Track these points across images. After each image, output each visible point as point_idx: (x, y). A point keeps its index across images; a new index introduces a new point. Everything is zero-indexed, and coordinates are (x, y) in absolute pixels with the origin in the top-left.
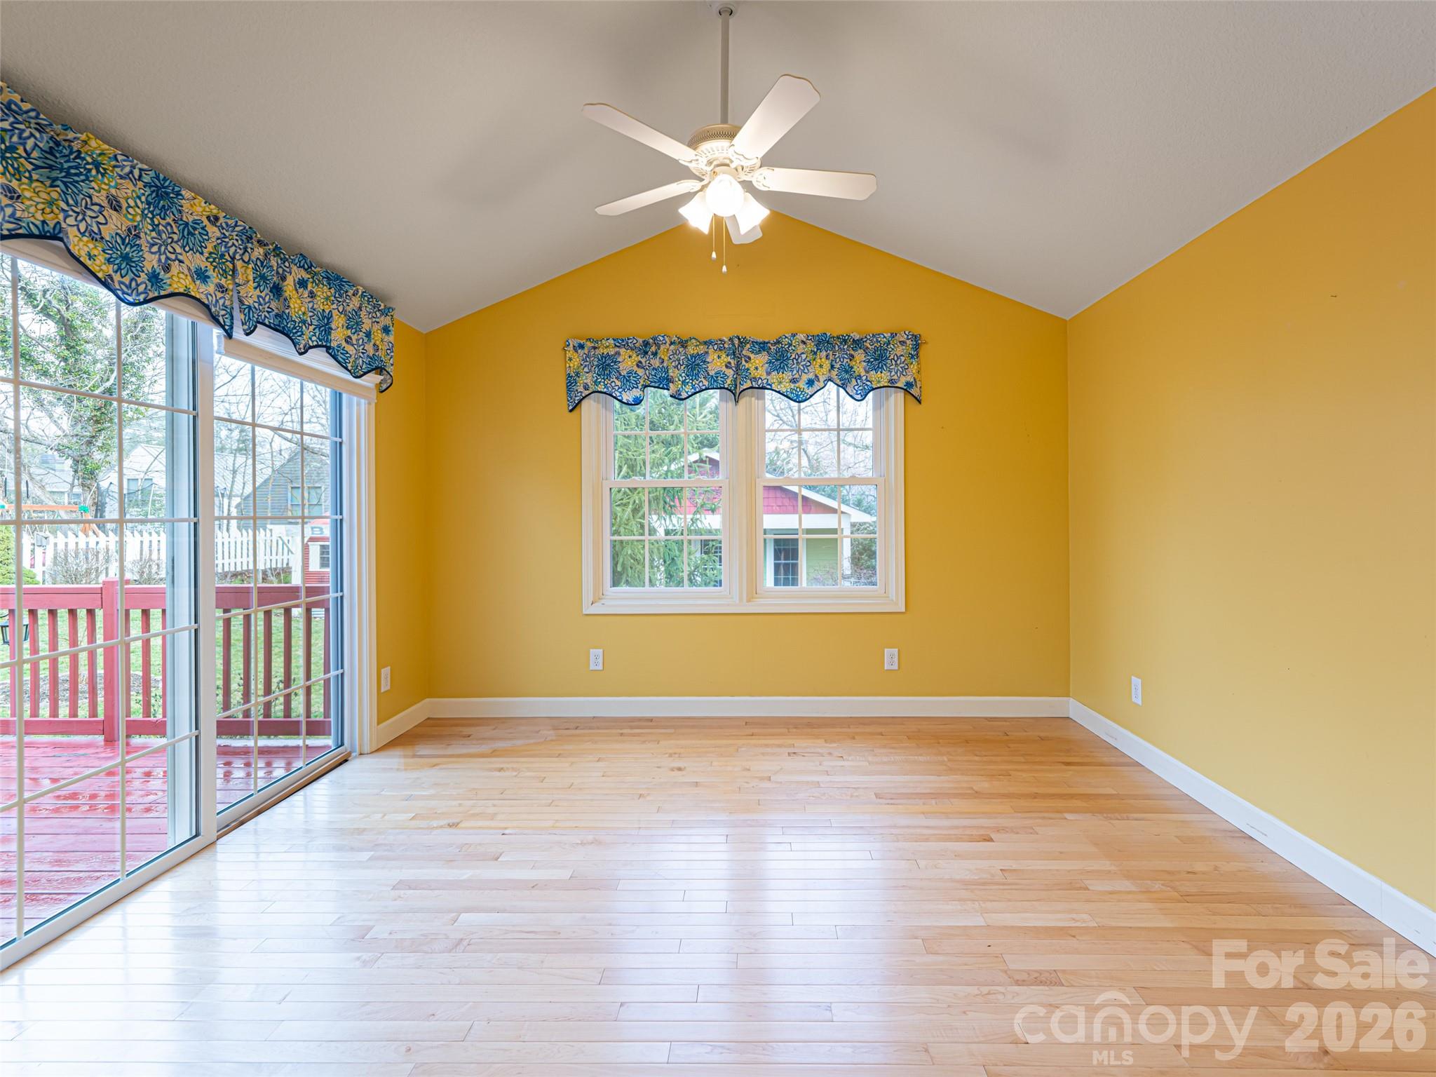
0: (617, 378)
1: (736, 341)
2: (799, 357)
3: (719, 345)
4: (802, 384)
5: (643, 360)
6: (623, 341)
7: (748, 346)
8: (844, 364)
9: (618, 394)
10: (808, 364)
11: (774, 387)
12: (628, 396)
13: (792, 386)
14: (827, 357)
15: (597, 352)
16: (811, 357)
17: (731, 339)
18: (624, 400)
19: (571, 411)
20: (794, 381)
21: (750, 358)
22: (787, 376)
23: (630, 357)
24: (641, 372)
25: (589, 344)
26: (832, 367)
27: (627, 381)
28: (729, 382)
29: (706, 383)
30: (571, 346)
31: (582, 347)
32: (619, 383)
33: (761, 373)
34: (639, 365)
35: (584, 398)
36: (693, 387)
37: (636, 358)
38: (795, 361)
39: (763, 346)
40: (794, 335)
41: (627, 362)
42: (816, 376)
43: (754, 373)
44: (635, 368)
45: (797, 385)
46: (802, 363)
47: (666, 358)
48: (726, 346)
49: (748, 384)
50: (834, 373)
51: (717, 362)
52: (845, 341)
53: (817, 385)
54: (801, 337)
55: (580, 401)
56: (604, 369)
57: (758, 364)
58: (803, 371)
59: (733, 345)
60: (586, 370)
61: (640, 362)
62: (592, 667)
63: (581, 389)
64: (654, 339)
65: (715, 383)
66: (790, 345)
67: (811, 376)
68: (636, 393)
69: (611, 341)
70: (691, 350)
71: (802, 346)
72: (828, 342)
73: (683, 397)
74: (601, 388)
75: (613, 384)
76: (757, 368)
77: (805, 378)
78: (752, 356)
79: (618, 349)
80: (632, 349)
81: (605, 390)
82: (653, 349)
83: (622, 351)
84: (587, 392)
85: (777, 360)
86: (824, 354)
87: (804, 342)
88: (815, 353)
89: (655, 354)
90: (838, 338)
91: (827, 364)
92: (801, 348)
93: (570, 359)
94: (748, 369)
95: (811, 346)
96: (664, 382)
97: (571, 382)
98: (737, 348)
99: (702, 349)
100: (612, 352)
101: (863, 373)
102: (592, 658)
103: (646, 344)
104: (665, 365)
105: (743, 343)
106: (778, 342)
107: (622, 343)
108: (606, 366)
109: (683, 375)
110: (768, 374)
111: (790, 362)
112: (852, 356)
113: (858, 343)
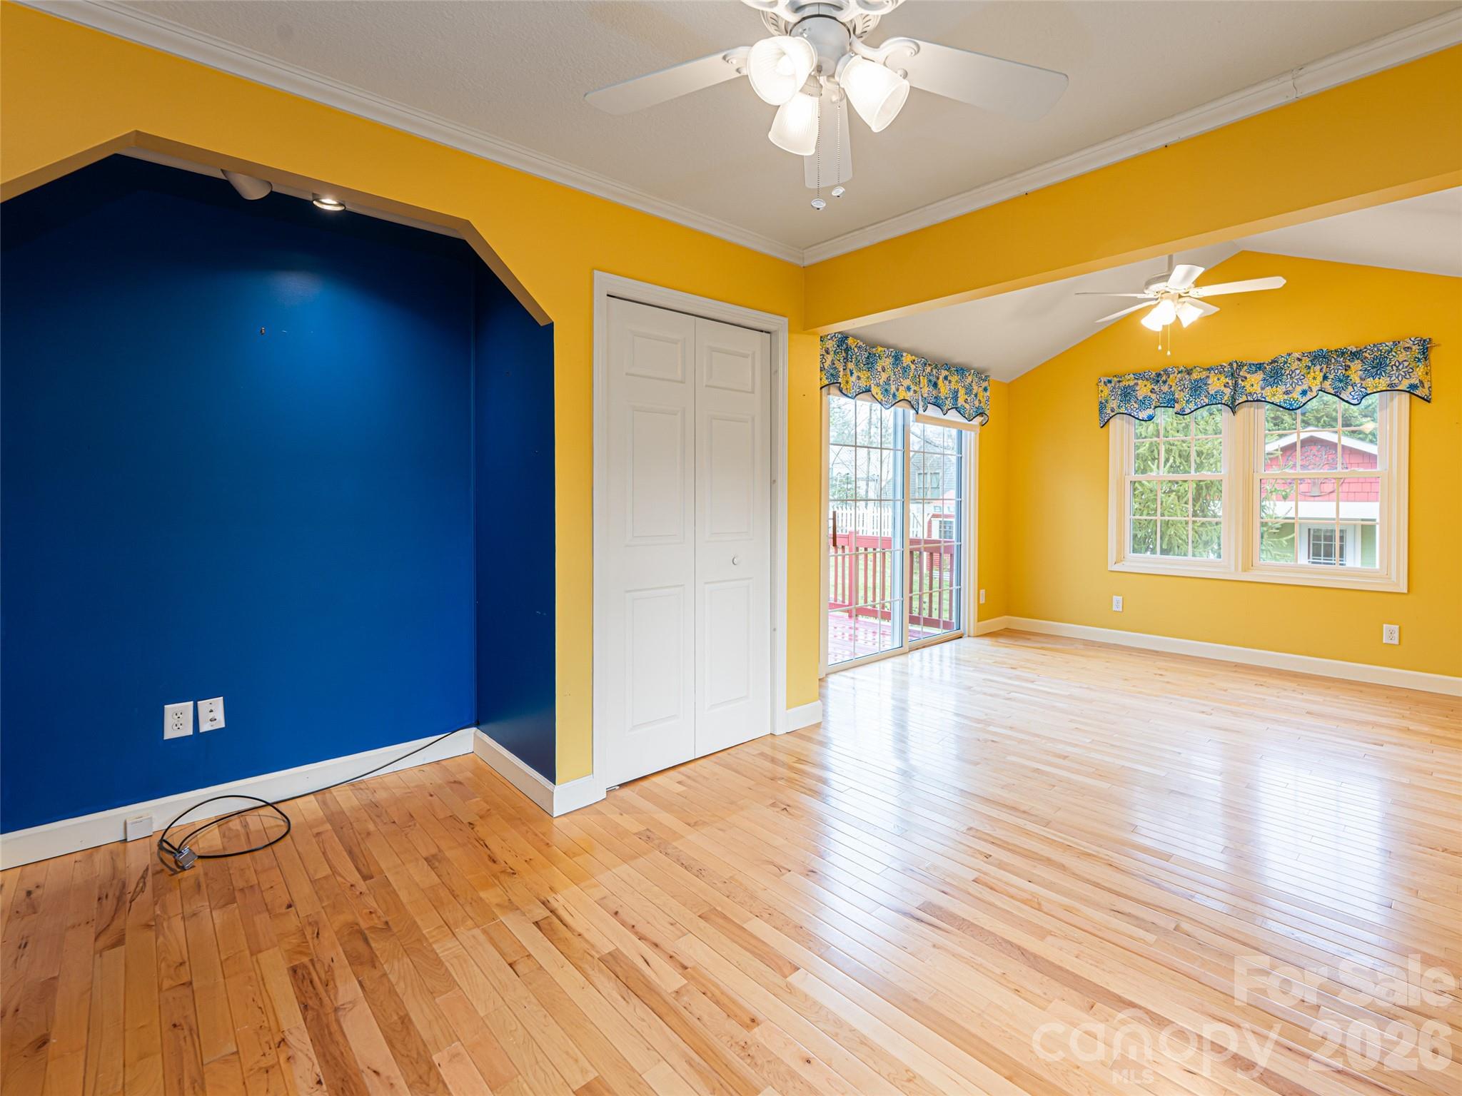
0: (1135, 402)
1: (1235, 365)
2: (1293, 372)
3: (1220, 370)
4: (1296, 395)
5: (1155, 388)
6: (1140, 374)
7: (1246, 368)
8: (1338, 375)
9: (1136, 414)
10: (1302, 377)
11: (1268, 399)
12: (1143, 415)
13: (1286, 397)
14: (1321, 370)
15: (1121, 384)
16: (1305, 371)
17: (1231, 364)
18: (1140, 418)
19: (1102, 427)
20: (1287, 393)
21: (1246, 378)
22: (1282, 388)
23: (1145, 386)
24: (1153, 396)
25: (1116, 379)
26: (1325, 378)
27: (1143, 403)
28: (1226, 398)
29: (1207, 401)
30: (1103, 382)
31: (1110, 382)
32: (1136, 406)
33: (1257, 388)
34: (1152, 391)
35: (1111, 418)
36: (1196, 404)
37: (1150, 387)
38: (1289, 376)
39: (1260, 367)
40: (1289, 355)
41: (1143, 390)
42: (1310, 388)
43: (1249, 389)
44: (1149, 394)
45: (1290, 396)
46: (1296, 378)
47: (1174, 384)
48: (1226, 369)
49: (1244, 398)
50: (1327, 385)
51: (1217, 384)
52: (1343, 353)
53: (1310, 395)
54: (1297, 355)
55: (1108, 420)
56: (1125, 396)
57: (1254, 382)
58: (1297, 384)
59: (1232, 368)
60: (1113, 398)
61: (1153, 389)
62: (1114, 608)
63: (1109, 411)
64: (1165, 371)
65: (1214, 400)
66: (1286, 363)
67: (1305, 387)
68: (1150, 412)
69: (1132, 376)
70: (1195, 376)
71: (1297, 362)
72: (1324, 357)
73: (1186, 413)
74: (1123, 410)
75: (1132, 407)
76: (1252, 385)
77: (1299, 389)
78: (1248, 376)
79: (1136, 381)
80: (1147, 380)
81: (1126, 412)
82: (1164, 378)
83: (1140, 382)
84: (1113, 414)
85: (1271, 377)
86: (1318, 367)
87: (1299, 360)
88: (1309, 368)
89: (1165, 382)
90: (1336, 351)
91: (1320, 377)
92: (1296, 365)
93: (1102, 391)
94: (1244, 387)
95: (1306, 361)
96: (1170, 402)
97: (1102, 406)
98: (1235, 371)
99: (1205, 374)
100: (1132, 383)
101: (1358, 381)
102: (1114, 603)
103: (1159, 375)
104: (1172, 389)
105: (1240, 366)
106: (1274, 361)
107: (1139, 376)
108: (1127, 394)
109: (1188, 396)
110: (1263, 389)
111: (1285, 377)
112: (1349, 367)
113: (1355, 355)
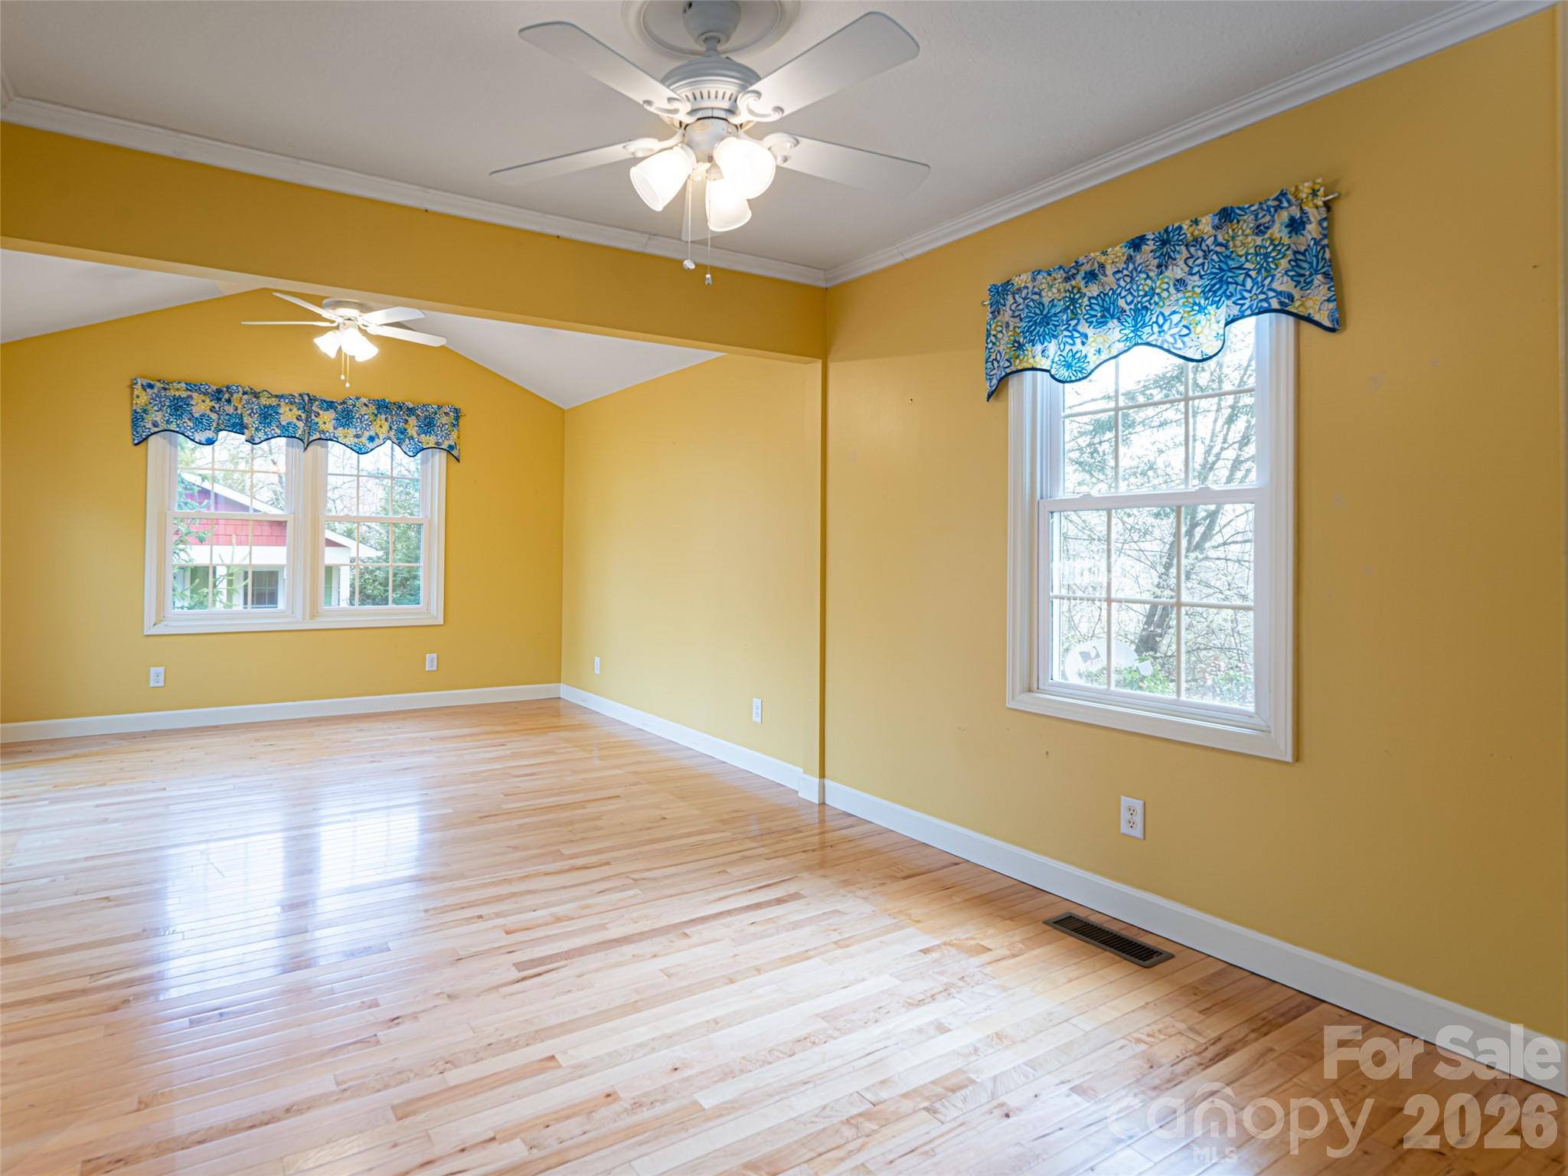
0: (189, 419)
1: (306, 398)
2: (362, 417)
3: (291, 399)
4: (364, 439)
5: (217, 406)
6: (195, 386)
7: (317, 403)
8: (400, 426)
9: (190, 434)
10: (370, 423)
11: (340, 440)
12: (201, 436)
13: (356, 440)
14: (386, 420)
15: (168, 393)
16: (372, 418)
17: (300, 395)
18: (197, 440)
19: (136, 444)
20: (357, 436)
21: (319, 414)
22: (352, 431)
23: (203, 401)
24: (214, 416)
25: (159, 385)
26: (391, 428)
27: (200, 422)
28: (299, 432)
29: (278, 431)
30: (139, 384)
31: (151, 386)
32: (191, 424)
33: (329, 427)
34: (212, 409)
35: (152, 434)
36: (265, 433)
37: (209, 403)
38: (359, 420)
39: (330, 405)
40: (358, 399)
41: (201, 406)
42: (376, 434)
43: (322, 427)
44: (208, 412)
45: (360, 440)
46: (365, 423)
47: (240, 406)
48: (297, 401)
49: (317, 436)
50: (392, 433)
51: (288, 414)
52: (400, 407)
53: (377, 442)
54: (365, 401)
55: (147, 437)
56: (176, 410)
57: (326, 420)
58: (365, 429)
59: (304, 401)
60: (156, 408)
61: (214, 407)
62: (152, 684)
63: (149, 425)
64: (228, 388)
65: (288, 432)
66: (354, 406)
67: (372, 433)
68: (209, 434)
69: (183, 385)
70: (264, 401)
71: (365, 408)
72: (386, 407)
73: (256, 442)
74: (173, 427)
75: (185, 425)
76: (325, 423)
77: (367, 434)
78: (321, 412)
79: (190, 393)
80: (205, 394)
81: (178, 429)
82: (227, 396)
83: (195, 395)
84: (156, 429)
85: (343, 418)
86: (383, 417)
87: (366, 405)
88: (376, 415)
89: (229, 401)
90: (395, 404)
91: (386, 426)
92: (364, 410)
93: (138, 397)
94: (317, 423)
95: (373, 409)
96: (239, 427)
97: (137, 419)
98: (307, 404)
99: (274, 402)
100: (184, 395)
101: (415, 436)
102: (152, 675)
103: (219, 391)
104: (239, 412)
105: (312, 400)
106: (344, 403)
107: (193, 387)
108: (179, 407)
109: (256, 422)
110: (335, 428)
111: (354, 420)
112: (407, 421)
113: (411, 411)
